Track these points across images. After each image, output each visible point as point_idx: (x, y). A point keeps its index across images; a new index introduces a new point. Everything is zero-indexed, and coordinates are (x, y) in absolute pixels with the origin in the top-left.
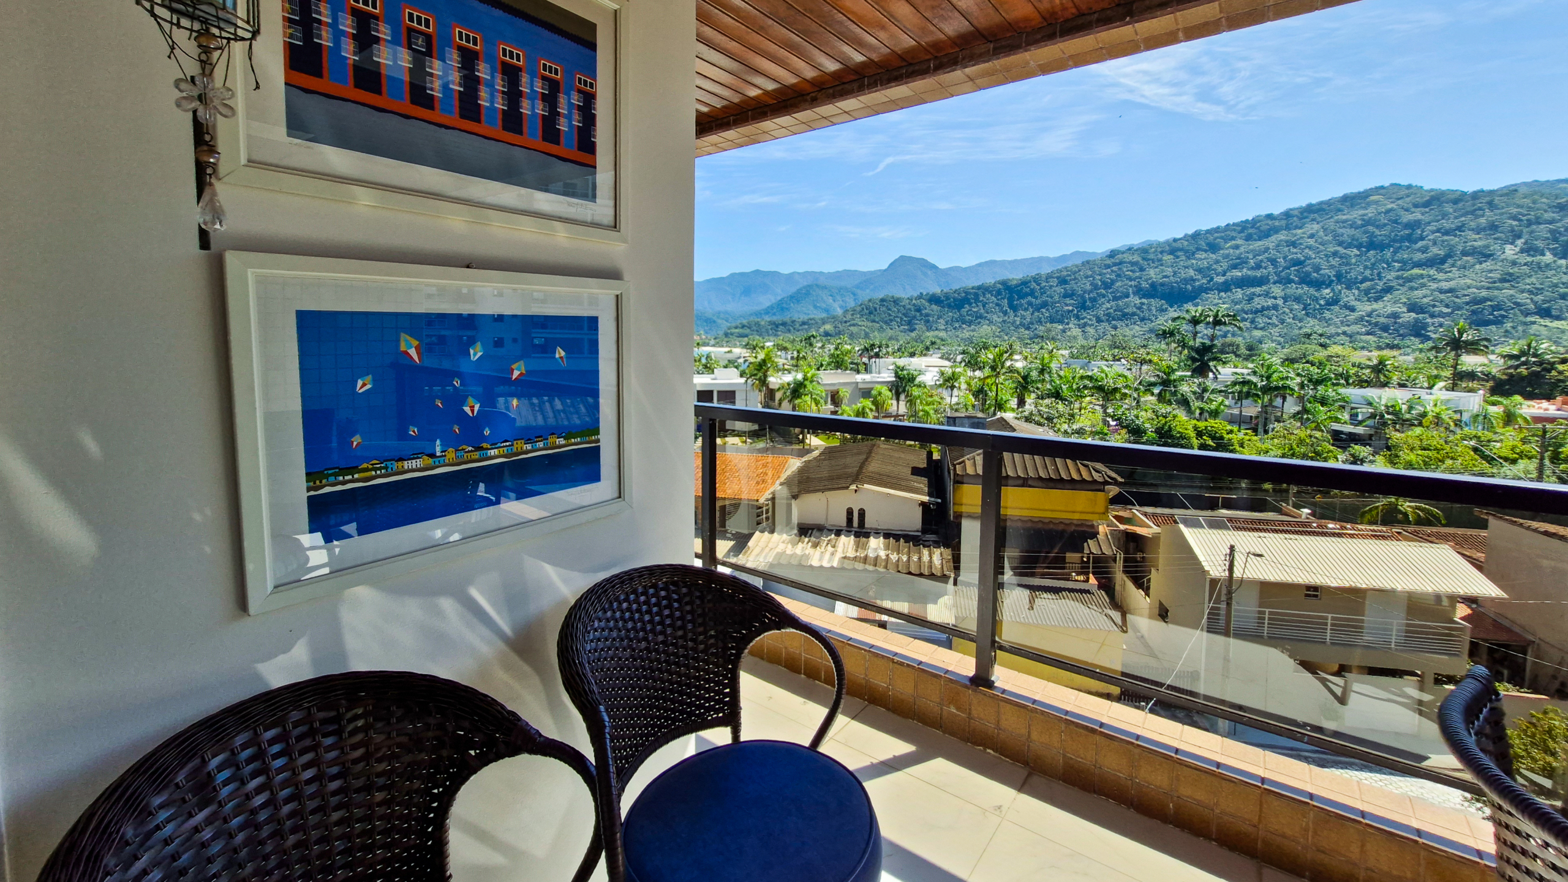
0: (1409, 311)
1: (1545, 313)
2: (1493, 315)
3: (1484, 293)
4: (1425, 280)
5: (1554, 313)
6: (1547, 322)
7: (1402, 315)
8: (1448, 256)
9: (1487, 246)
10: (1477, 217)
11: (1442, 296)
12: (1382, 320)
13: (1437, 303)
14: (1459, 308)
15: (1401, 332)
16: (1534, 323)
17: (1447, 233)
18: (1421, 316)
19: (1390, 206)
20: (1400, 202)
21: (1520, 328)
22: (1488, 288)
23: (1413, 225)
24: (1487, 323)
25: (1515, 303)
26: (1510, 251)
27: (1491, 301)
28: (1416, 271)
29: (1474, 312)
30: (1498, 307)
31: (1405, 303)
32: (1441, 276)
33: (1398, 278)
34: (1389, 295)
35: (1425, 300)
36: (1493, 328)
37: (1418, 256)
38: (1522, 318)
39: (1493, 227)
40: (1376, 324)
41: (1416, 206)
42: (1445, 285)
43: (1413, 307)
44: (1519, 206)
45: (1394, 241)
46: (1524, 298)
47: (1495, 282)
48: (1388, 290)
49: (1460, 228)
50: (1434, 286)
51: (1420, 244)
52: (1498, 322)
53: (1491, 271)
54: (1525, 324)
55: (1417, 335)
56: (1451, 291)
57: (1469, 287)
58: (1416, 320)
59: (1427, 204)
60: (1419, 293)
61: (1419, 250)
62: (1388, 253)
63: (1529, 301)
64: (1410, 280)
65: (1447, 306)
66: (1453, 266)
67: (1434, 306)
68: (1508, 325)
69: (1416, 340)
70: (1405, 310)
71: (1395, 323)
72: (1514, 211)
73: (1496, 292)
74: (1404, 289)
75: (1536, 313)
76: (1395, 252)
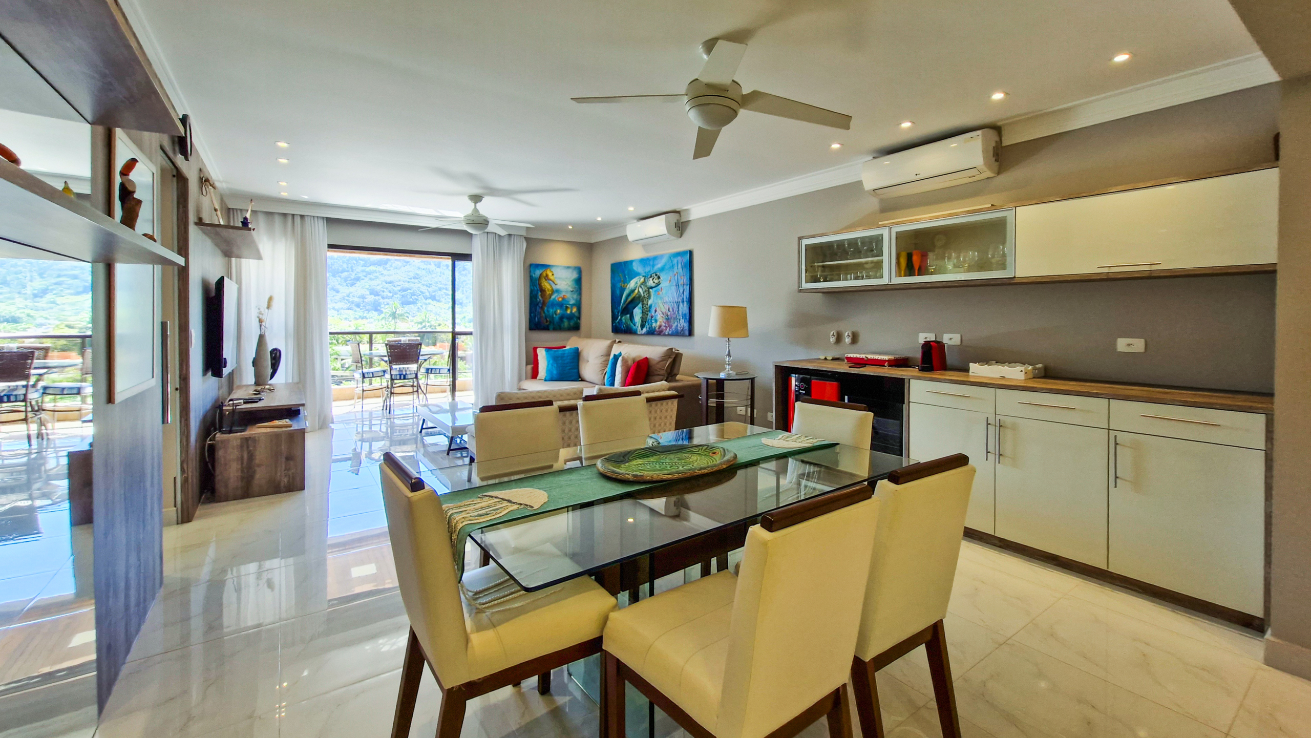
0: (371, 294)
7: (367, 297)
15: (367, 308)
24: (409, 303)
29: (403, 296)
30: (413, 294)
31: (368, 289)
34: (358, 282)
36: (412, 306)
40: (352, 302)
43: (373, 292)
48: (358, 279)
52: (414, 303)
55: (376, 310)
58: (375, 301)
68: (419, 305)
70: (368, 293)
71: (363, 301)
73: (412, 285)
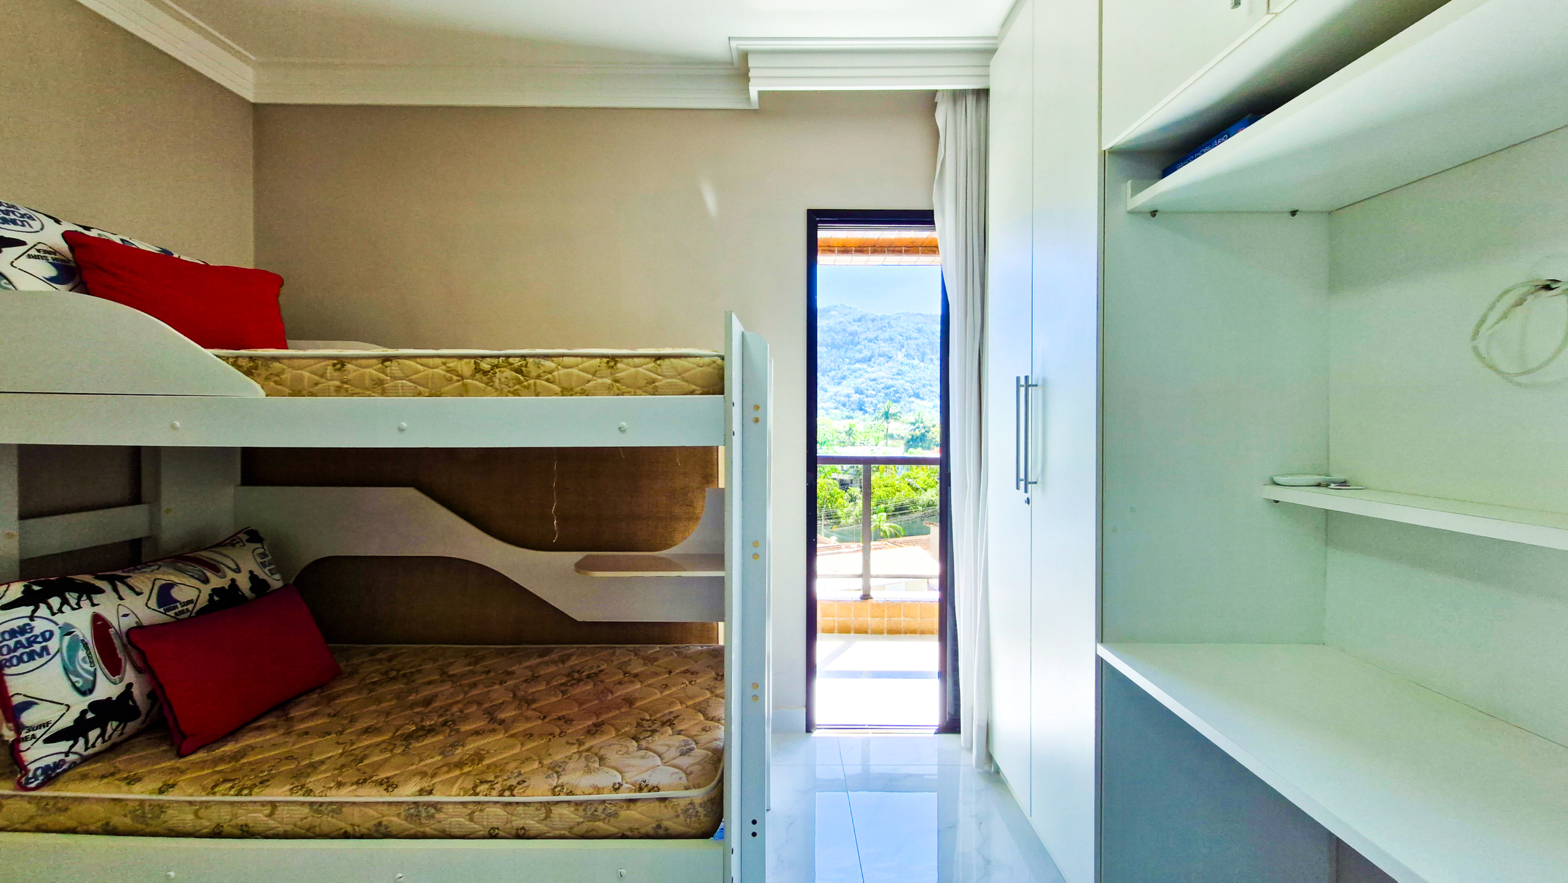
1: (917, 396)
2: (894, 396)
3: (890, 382)
4: (862, 372)
5: (921, 396)
6: (918, 401)
8: (872, 356)
9: (889, 352)
10: (884, 331)
11: (871, 383)
12: (843, 399)
13: (869, 388)
14: (879, 392)
16: (913, 402)
17: (870, 341)
18: (862, 396)
19: (842, 319)
20: (846, 317)
21: (908, 405)
22: (892, 379)
23: (854, 334)
25: (904, 389)
26: (900, 356)
27: (893, 387)
28: (857, 365)
32: (869, 369)
33: (848, 369)
35: (863, 386)
37: (858, 356)
38: (907, 399)
39: (891, 339)
41: (854, 321)
42: (873, 376)
44: (902, 327)
45: (845, 343)
46: (907, 386)
47: (894, 375)
49: (876, 338)
50: (867, 376)
51: (858, 347)
53: (892, 368)
54: (909, 402)
56: (874, 380)
57: (883, 378)
59: (859, 320)
60: (860, 381)
61: (857, 351)
62: (842, 352)
63: (910, 388)
64: (854, 371)
65: (874, 390)
66: (875, 363)
67: (868, 390)
69: (861, 413)
72: (900, 330)
74: (852, 377)
75: (913, 396)
76: (846, 352)
